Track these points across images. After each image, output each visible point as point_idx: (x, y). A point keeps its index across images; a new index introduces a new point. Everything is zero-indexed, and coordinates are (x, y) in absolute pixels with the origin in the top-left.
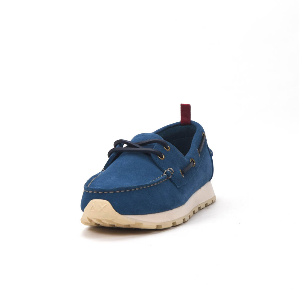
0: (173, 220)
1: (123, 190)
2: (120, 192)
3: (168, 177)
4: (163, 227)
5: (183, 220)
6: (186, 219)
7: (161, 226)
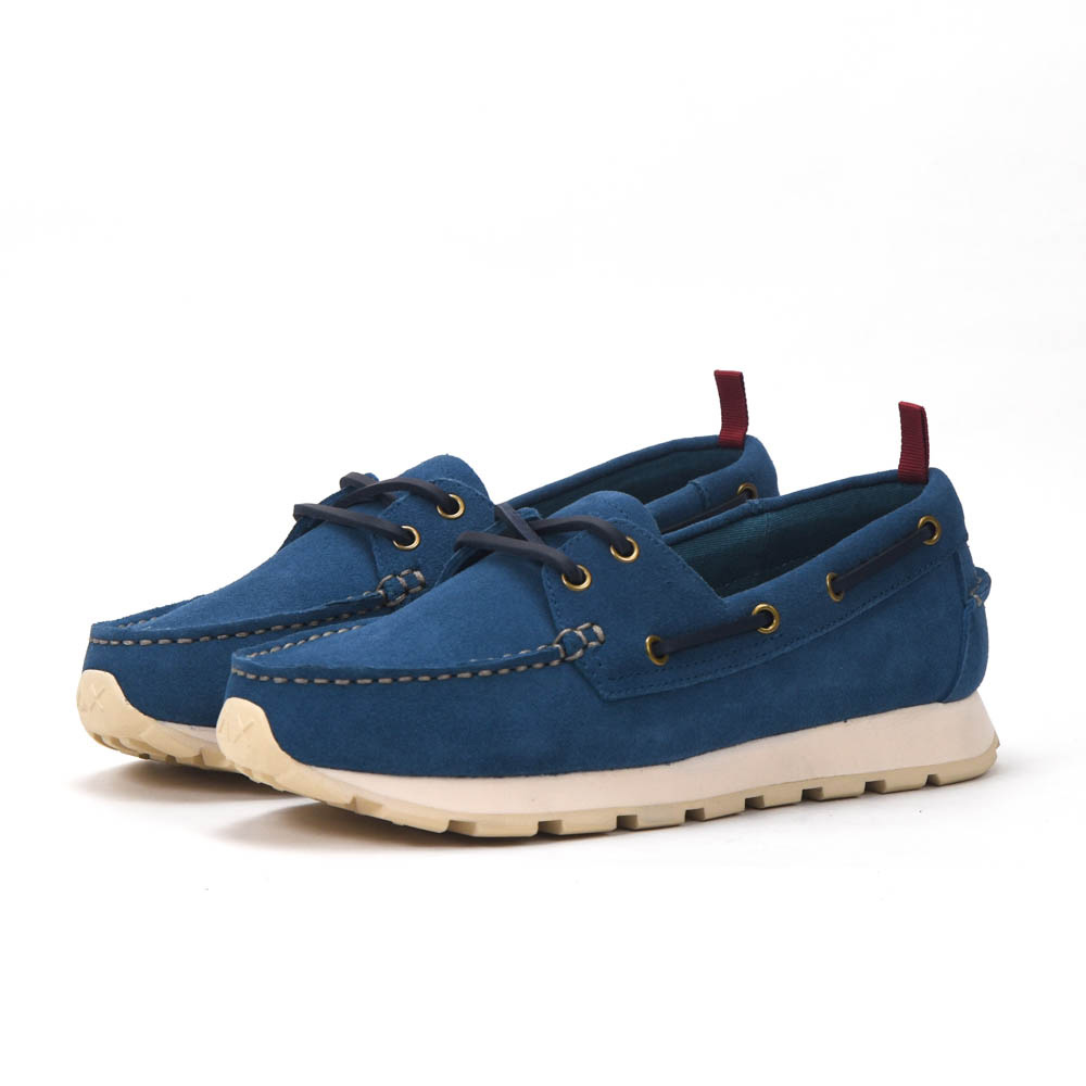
0: (550, 814)
1: (321, 678)
2: (311, 681)
3: (567, 655)
4: (480, 832)
5: (615, 821)
6: (639, 819)
7: (471, 825)
